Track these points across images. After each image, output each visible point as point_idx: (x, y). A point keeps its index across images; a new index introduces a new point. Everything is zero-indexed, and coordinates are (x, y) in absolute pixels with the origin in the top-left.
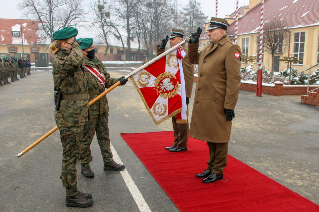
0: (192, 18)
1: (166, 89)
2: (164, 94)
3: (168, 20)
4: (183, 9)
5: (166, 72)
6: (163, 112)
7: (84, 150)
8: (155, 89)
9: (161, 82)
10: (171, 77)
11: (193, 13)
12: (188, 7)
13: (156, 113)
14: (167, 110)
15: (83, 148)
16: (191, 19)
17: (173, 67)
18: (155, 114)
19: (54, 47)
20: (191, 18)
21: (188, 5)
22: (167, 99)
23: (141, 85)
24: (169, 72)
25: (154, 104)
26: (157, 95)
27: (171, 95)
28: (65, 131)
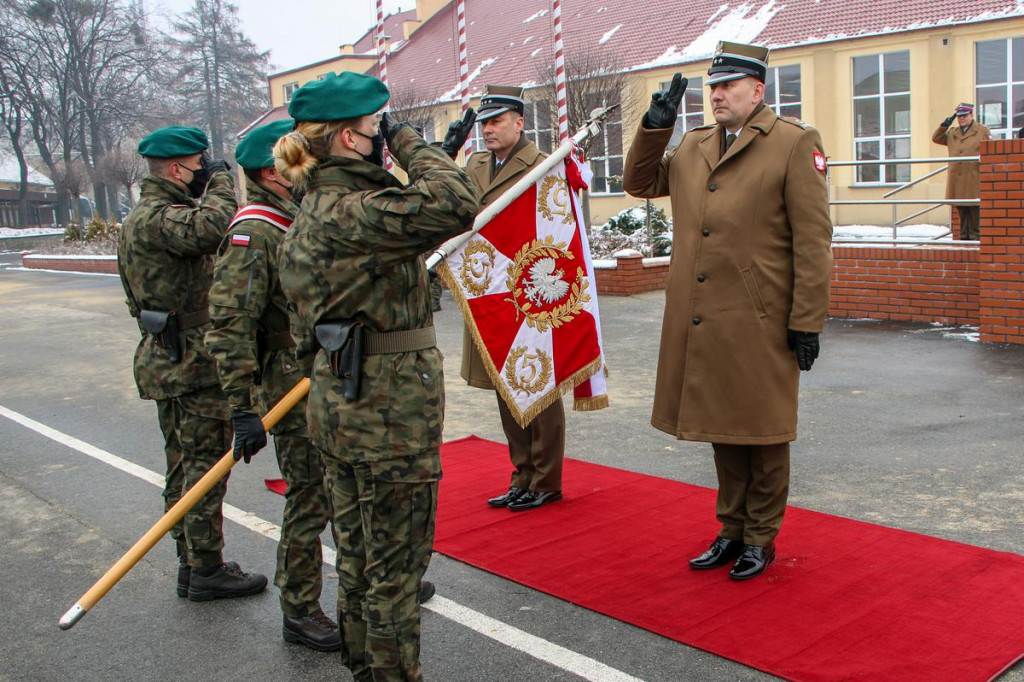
0: (213, 59)
1: (542, 297)
2: (536, 315)
3: (124, 69)
4: (176, 26)
5: (538, 237)
6: (537, 377)
7: (306, 550)
8: (509, 300)
9: (526, 273)
10: (556, 256)
11: (215, 42)
12: (191, 20)
13: (517, 384)
14: (553, 371)
15: (300, 543)
16: (207, 64)
17: (559, 219)
18: (514, 389)
19: (299, 153)
20: (205, 59)
21: (190, 14)
22: (549, 332)
23: (473, 288)
24: (550, 239)
25: (510, 354)
26: (517, 319)
27: (562, 315)
28: (396, 473)
